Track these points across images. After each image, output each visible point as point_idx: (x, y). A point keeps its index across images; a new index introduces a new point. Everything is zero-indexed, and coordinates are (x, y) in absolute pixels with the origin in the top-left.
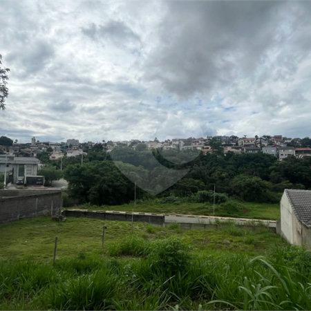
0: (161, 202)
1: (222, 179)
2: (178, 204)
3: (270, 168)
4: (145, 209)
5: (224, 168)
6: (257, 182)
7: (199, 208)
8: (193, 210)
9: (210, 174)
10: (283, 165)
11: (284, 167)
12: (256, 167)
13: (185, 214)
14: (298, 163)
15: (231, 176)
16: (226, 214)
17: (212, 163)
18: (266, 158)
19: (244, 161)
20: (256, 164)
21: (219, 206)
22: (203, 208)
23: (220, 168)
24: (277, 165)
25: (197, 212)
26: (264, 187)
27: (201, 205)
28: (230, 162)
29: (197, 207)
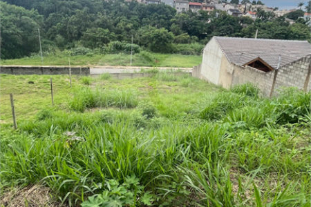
0: (72, 54)
1: (128, 30)
2: (91, 56)
3: (172, 20)
4: (55, 62)
5: (128, 18)
6: (165, 33)
7: (115, 59)
8: (109, 61)
9: (115, 25)
10: (183, 18)
11: (183, 19)
12: (160, 18)
13: (102, 65)
14: (194, 17)
15: (136, 27)
16: (141, 64)
17: (116, 12)
18: (168, 10)
19: (148, 12)
20: (159, 16)
21: (134, 56)
22: (119, 59)
23: (125, 18)
24: (177, 18)
25: (114, 63)
26: (170, 38)
27: (117, 56)
28: (133, 12)
29: (113, 58)
